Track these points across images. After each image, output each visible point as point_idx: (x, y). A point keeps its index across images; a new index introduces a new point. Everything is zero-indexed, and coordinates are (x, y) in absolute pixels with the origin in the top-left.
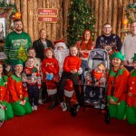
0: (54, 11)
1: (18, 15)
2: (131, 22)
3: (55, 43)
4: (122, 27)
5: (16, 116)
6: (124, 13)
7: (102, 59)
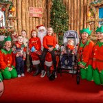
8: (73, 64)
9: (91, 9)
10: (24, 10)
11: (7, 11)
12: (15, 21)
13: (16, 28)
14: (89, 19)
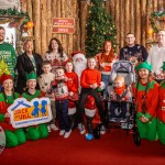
0: (71, 21)
1: (30, 25)
2: (156, 31)
3: (73, 55)
4: (146, 38)
5: (28, 140)
6: (148, 22)
7: (127, 72)
14: (150, 39)
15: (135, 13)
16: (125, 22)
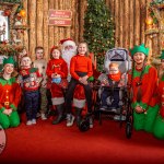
8: (121, 103)
9: (152, 14)
10: (41, 15)
11: (12, 17)
12: (26, 32)
13: (27, 43)
14: (150, 29)
15: (134, 5)
16: (124, 16)
